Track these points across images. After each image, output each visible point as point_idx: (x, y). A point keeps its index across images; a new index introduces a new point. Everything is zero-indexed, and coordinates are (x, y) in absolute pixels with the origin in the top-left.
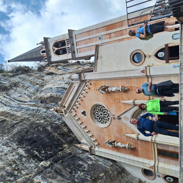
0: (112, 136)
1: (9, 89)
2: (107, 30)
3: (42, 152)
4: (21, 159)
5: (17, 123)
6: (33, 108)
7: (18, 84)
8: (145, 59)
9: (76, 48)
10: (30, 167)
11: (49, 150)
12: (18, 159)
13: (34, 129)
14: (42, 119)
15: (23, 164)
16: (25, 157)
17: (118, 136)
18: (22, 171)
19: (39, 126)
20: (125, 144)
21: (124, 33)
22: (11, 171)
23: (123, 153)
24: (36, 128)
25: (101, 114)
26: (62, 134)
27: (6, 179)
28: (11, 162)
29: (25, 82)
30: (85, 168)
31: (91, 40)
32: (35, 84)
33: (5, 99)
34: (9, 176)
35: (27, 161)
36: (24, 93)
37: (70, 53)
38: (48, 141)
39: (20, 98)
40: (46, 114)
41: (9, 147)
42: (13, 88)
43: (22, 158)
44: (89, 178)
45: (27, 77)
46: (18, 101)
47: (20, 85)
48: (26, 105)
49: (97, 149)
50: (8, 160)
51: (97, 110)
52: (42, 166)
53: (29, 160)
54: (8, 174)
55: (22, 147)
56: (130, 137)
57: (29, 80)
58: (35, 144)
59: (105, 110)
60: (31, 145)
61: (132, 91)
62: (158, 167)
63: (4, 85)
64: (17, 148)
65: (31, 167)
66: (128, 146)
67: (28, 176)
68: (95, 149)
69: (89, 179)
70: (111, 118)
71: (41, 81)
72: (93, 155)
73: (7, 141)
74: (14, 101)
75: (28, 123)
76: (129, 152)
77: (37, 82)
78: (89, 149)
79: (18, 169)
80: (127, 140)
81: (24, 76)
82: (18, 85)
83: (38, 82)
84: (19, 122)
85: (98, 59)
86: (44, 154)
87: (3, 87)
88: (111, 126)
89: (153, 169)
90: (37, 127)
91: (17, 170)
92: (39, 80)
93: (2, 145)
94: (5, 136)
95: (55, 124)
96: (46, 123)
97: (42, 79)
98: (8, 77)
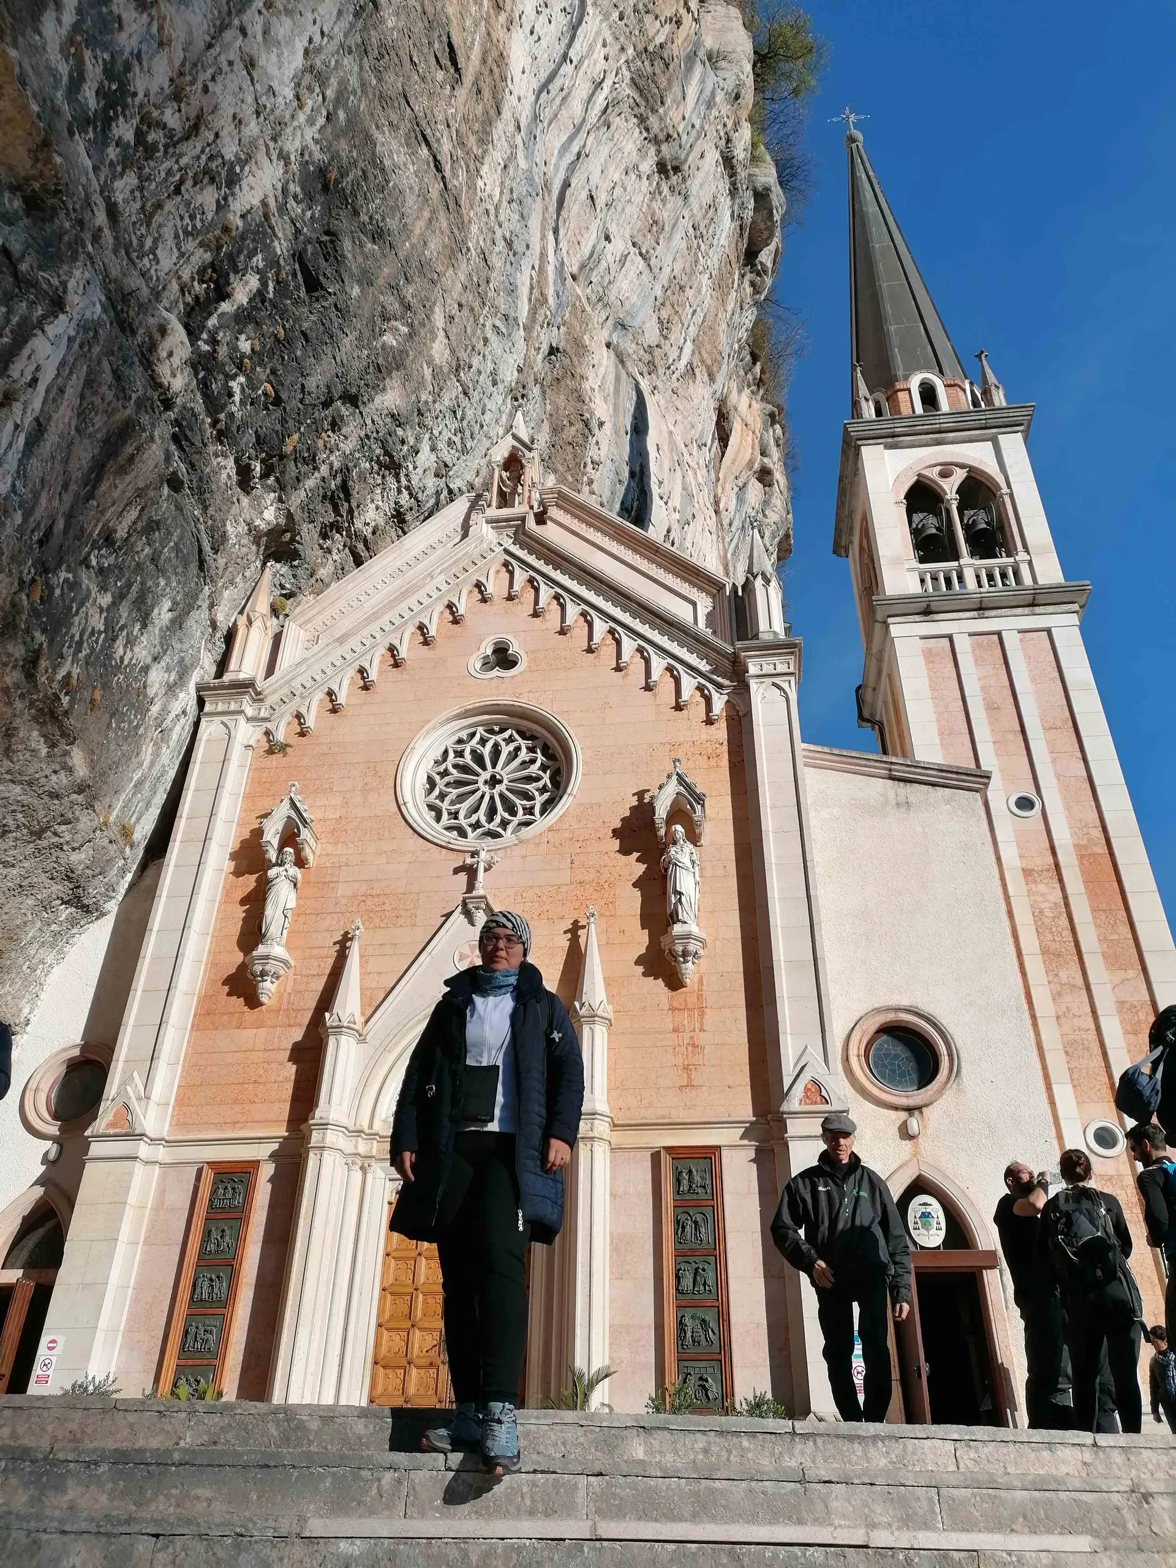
0: (340, 849)
1: (642, 119)
2: (1084, 856)
3: (243, 337)
4: (212, 180)
5: (438, 168)
6: (524, 291)
7: (672, 189)
8: (896, 1108)
10: (156, 241)
11: (254, 389)
12: (211, 158)
13: (394, 288)
14: (453, 351)
15: (177, 191)
16: (222, 206)
17: (342, 890)
18: (131, 180)
19: (411, 326)
20: (284, 941)
21: (1063, 975)
22: (141, 95)
24: (402, 300)
26: (345, 488)
27: (87, 54)
28: (195, 100)
29: (684, 245)
30: (130, 642)
31: (1011, 737)
32: (664, 314)
33: (583, 90)
34: (109, 72)
35: (192, 217)
36: (613, 229)
37: (922, 581)
38: (312, 383)
39: (584, 194)
40: (481, 378)
41: (298, 97)
42: (652, 150)
43: (219, 188)
44: (69, 675)
45: (714, 260)
46: (566, 185)
47: (664, 201)
48: (543, 237)
49: (246, 733)
50: (213, 79)
52: (163, 330)
53: (199, 233)
54: (119, 66)
55: (285, 190)
56: (338, 974)
57: (692, 273)
58: (298, 288)
59: (530, 811)
60: (299, 256)
61: (673, 1009)
62: (128, 1164)
63: (676, 89)
64: (284, 157)
65: (153, 251)
66: (276, 959)
67: (101, 218)
68: (242, 720)
69: (61, 673)
70: (475, 853)
71: (684, 361)
72: (201, 703)
73: (334, 81)
74: (565, 148)
75: (435, 245)
77: (676, 329)
78: (242, 676)
79: (150, 151)
80: (315, 952)
81: (722, 242)
82: (665, 190)
83: (676, 335)
84: (443, 178)
85: (890, 782)
86: (233, 346)
87: (663, 81)
89: (111, 1125)
90: (408, 307)
91: (140, 135)
92: (688, 348)
93: (311, 41)
94: (361, 68)
95: (418, 439)
96: (427, 372)
97: (695, 364)
98: (725, 125)
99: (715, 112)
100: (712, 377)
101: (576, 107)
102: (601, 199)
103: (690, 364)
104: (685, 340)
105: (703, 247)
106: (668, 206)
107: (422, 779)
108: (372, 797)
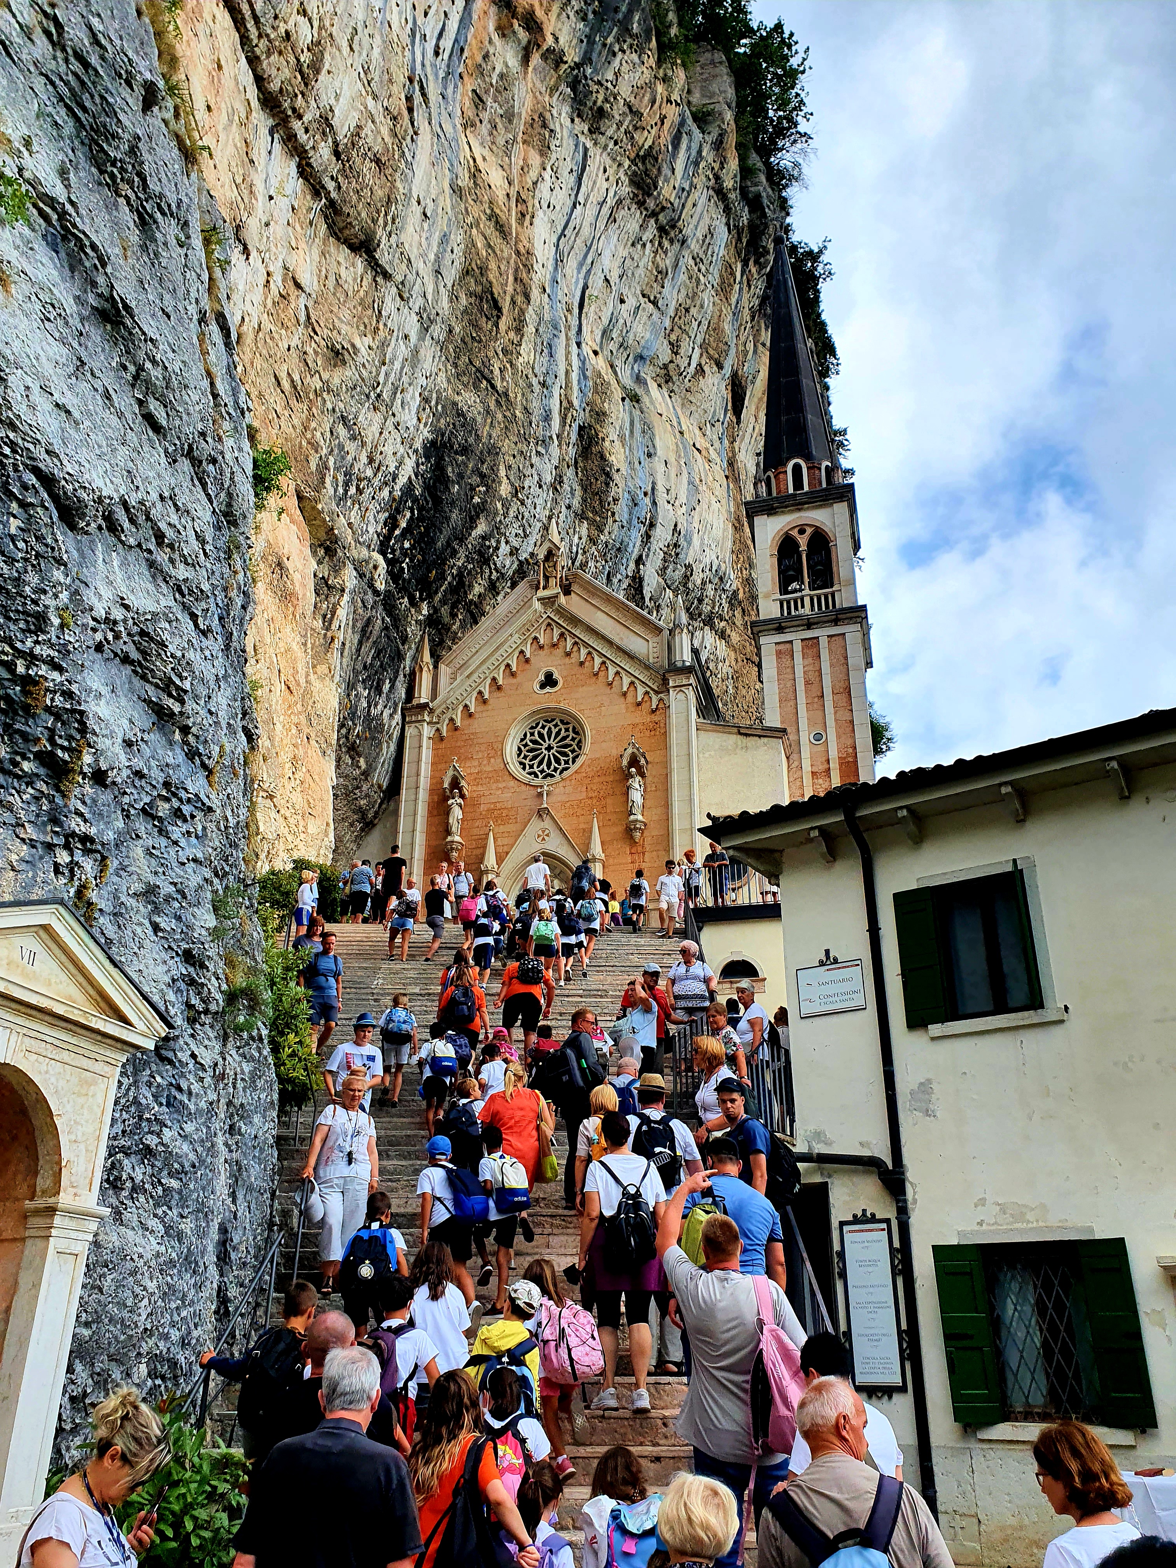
0: (479, 788)
1: (641, 204)
3: (406, 541)
4: (386, 484)
6: (555, 411)
7: (672, 242)
9: (796, 637)
10: (367, 525)
11: (414, 562)
12: (385, 476)
13: (476, 471)
15: (373, 498)
16: (391, 491)
17: (482, 808)
18: (356, 507)
19: (487, 485)
20: (459, 833)
22: (357, 472)
23: (429, 824)
24: (481, 474)
25: (549, 748)
29: (686, 277)
31: (815, 700)
32: (673, 337)
33: (591, 216)
36: (626, 293)
37: (782, 608)
38: (439, 544)
39: (600, 283)
40: (532, 489)
42: (652, 222)
43: (390, 486)
45: (715, 274)
46: (585, 291)
47: (666, 253)
48: (568, 354)
49: (427, 730)
50: (384, 444)
51: (563, 733)
53: (383, 508)
56: (484, 847)
58: (428, 504)
59: (567, 762)
61: (631, 853)
63: (666, 170)
68: (425, 725)
70: (542, 787)
71: (694, 364)
72: (404, 718)
73: (434, 394)
74: (581, 267)
75: (496, 433)
76: (434, 843)
77: (685, 343)
80: (474, 838)
81: (722, 253)
82: (666, 244)
83: (685, 348)
84: (497, 390)
85: (739, 736)
86: (402, 548)
87: (654, 170)
88: (512, 783)
90: (485, 476)
92: (697, 353)
94: (447, 372)
95: (498, 542)
96: (499, 506)
97: (703, 363)
98: (713, 168)
99: (703, 164)
100: (720, 366)
101: (586, 231)
102: (614, 278)
103: (700, 365)
104: (693, 349)
105: (703, 269)
106: (669, 254)
107: (515, 749)
108: (492, 760)
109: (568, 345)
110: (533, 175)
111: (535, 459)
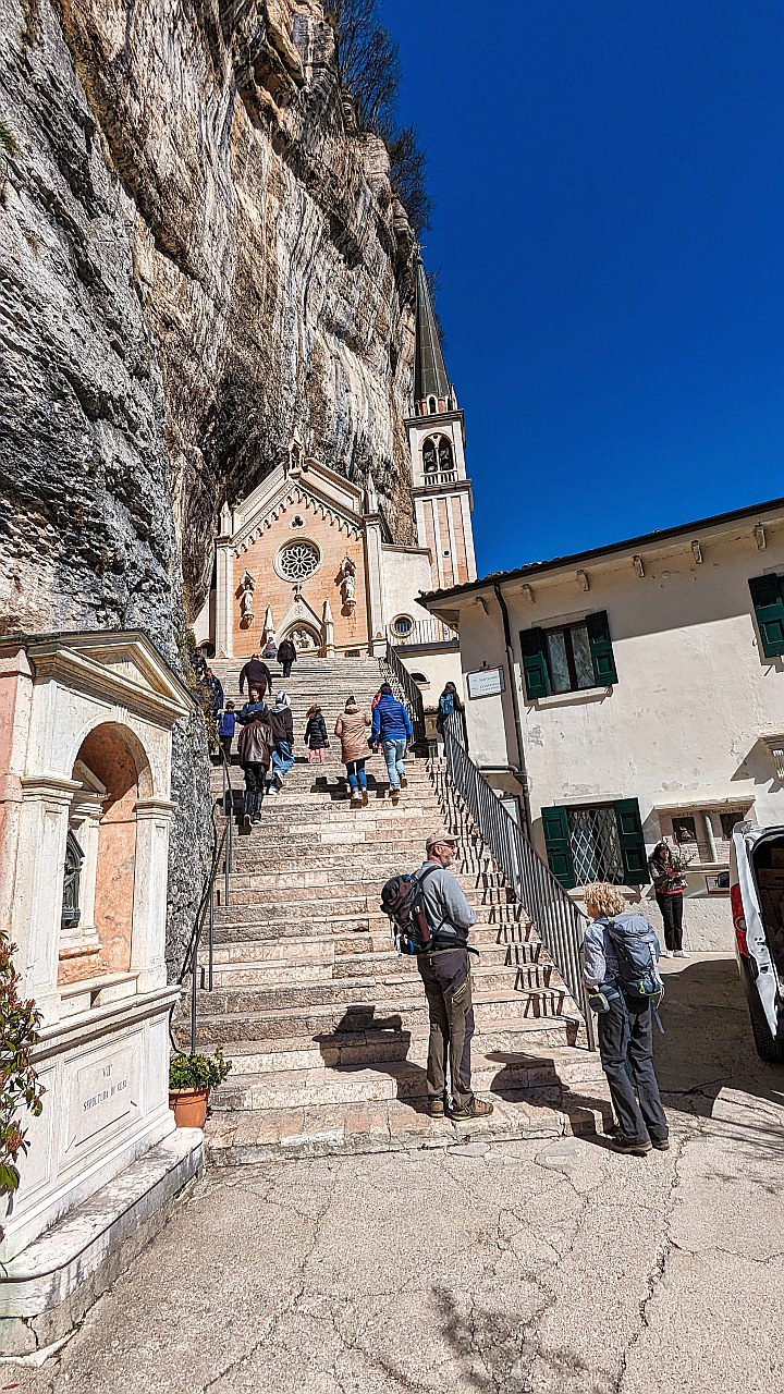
0: (262, 584)
1: (338, 238)
2: (460, 567)
3: (213, 440)
4: (201, 406)
6: (294, 362)
7: (356, 261)
9: (434, 498)
12: (200, 400)
13: (251, 399)
14: (272, 407)
16: (204, 410)
17: (264, 595)
19: (257, 407)
20: (252, 610)
24: (254, 400)
25: (300, 561)
29: (364, 283)
31: (445, 534)
32: (358, 320)
33: (309, 242)
37: (425, 481)
38: (232, 442)
39: (316, 285)
40: (283, 410)
48: (299, 329)
49: (230, 552)
51: (307, 552)
56: (266, 617)
59: (310, 569)
60: (223, 408)
61: (348, 621)
63: (352, 215)
64: (216, 385)
68: (228, 549)
70: (297, 582)
71: (370, 337)
72: (216, 544)
73: (225, 351)
74: (305, 274)
75: (261, 375)
77: (364, 324)
78: (226, 535)
81: (384, 270)
82: (353, 263)
83: (365, 327)
85: (409, 554)
87: (345, 216)
88: (280, 581)
92: (371, 331)
101: (307, 251)
102: (324, 282)
103: (373, 338)
104: (369, 328)
107: (280, 563)
108: (268, 568)
109: (299, 324)
110: (275, 213)
111: (284, 392)
